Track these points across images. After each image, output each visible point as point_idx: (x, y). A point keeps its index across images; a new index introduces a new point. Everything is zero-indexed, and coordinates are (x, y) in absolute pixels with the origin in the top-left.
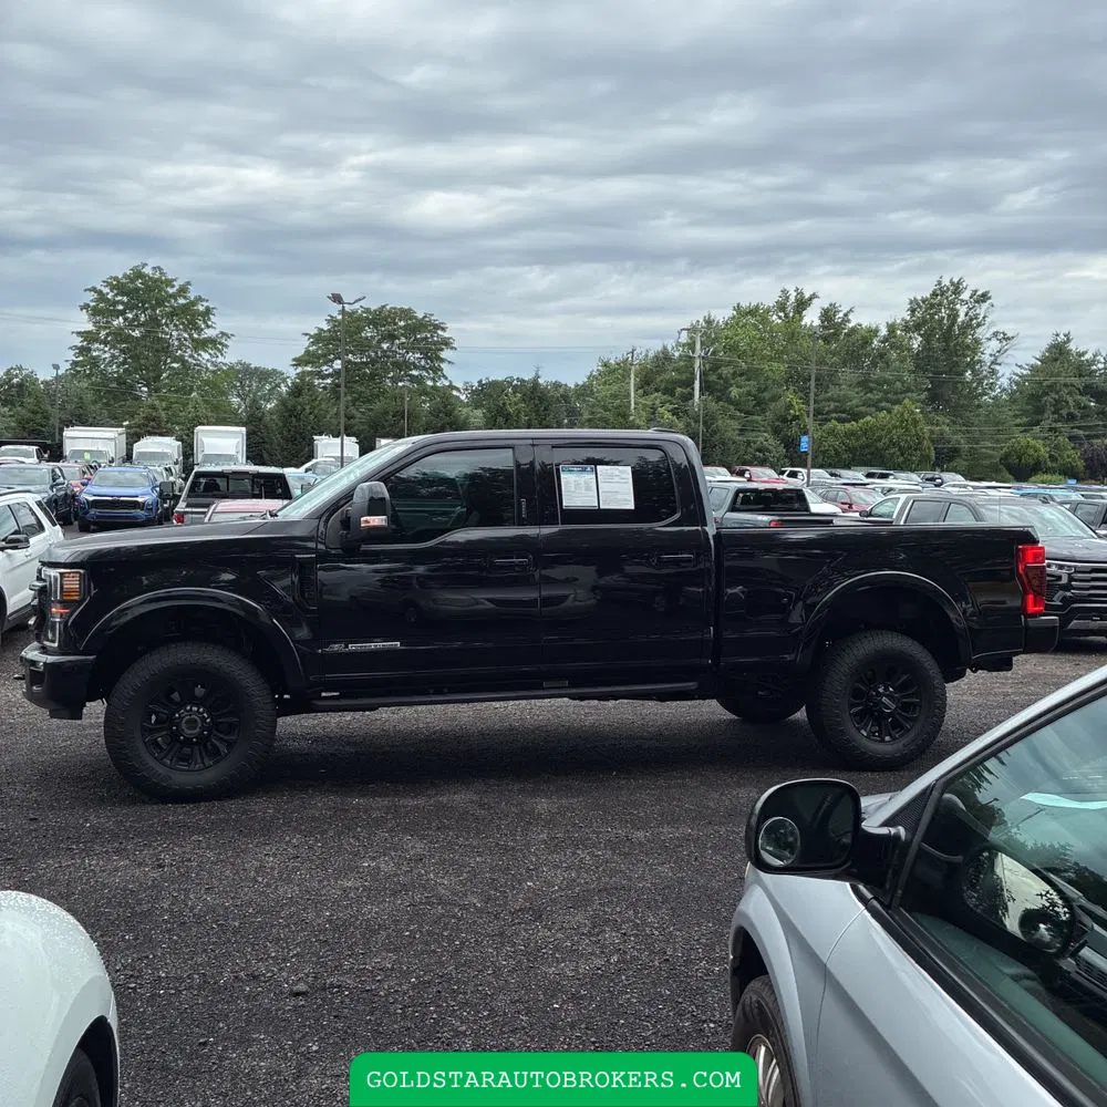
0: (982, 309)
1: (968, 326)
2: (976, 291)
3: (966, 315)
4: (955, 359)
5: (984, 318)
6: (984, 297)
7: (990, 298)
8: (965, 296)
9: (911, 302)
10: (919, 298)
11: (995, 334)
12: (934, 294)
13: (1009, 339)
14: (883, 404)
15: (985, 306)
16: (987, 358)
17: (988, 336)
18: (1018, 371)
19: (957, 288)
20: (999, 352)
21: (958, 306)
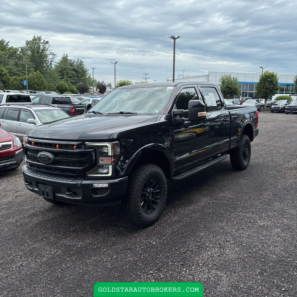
0: (47, 46)
1: (43, 50)
2: (45, 40)
3: (43, 47)
4: (42, 59)
5: (48, 48)
6: (47, 42)
7: (48, 43)
8: (42, 41)
9: (26, 41)
10: (29, 41)
11: (51, 53)
12: (33, 40)
13: (54, 55)
14: (23, 71)
15: (48, 45)
16: (50, 60)
17: (49, 54)
18: (55, 64)
19: (39, 39)
20: (52, 58)
21: (41, 44)
